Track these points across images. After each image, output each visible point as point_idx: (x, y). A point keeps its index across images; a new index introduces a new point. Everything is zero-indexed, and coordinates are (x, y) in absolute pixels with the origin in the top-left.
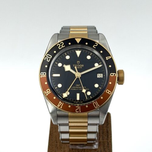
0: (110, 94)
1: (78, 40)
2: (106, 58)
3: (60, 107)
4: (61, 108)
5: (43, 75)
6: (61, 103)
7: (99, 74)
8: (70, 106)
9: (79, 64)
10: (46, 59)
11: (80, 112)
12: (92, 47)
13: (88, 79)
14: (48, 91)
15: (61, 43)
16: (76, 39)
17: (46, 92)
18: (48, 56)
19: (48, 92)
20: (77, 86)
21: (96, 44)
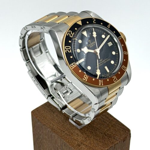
1: (80, 23)
2: (108, 26)
3: (101, 85)
4: (103, 85)
5: (73, 65)
6: (101, 81)
7: (109, 43)
8: (108, 80)
9: (91, 43)
10: (67, 51)
11: (117, 80)
12: (93, 23)
13: (106, 51)
14: (85, 76)
15: (69, 32)
16: (77, 23)
17: (84, 78)
18: (66, 48)
19: (86, 78)
20: (101, 61)
21: (94, 20)
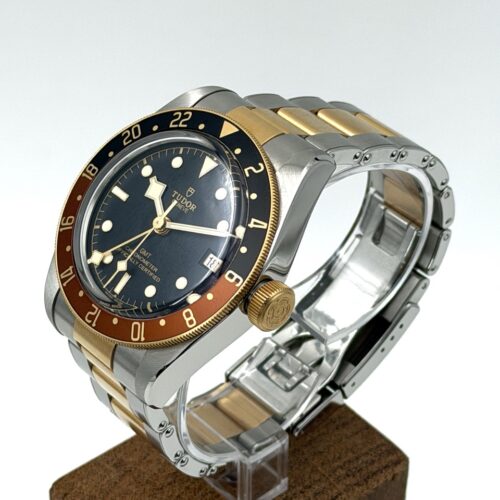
0: (190, 326)
